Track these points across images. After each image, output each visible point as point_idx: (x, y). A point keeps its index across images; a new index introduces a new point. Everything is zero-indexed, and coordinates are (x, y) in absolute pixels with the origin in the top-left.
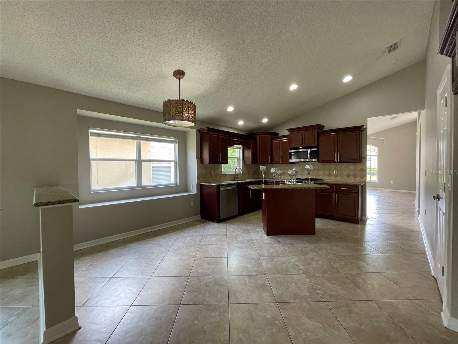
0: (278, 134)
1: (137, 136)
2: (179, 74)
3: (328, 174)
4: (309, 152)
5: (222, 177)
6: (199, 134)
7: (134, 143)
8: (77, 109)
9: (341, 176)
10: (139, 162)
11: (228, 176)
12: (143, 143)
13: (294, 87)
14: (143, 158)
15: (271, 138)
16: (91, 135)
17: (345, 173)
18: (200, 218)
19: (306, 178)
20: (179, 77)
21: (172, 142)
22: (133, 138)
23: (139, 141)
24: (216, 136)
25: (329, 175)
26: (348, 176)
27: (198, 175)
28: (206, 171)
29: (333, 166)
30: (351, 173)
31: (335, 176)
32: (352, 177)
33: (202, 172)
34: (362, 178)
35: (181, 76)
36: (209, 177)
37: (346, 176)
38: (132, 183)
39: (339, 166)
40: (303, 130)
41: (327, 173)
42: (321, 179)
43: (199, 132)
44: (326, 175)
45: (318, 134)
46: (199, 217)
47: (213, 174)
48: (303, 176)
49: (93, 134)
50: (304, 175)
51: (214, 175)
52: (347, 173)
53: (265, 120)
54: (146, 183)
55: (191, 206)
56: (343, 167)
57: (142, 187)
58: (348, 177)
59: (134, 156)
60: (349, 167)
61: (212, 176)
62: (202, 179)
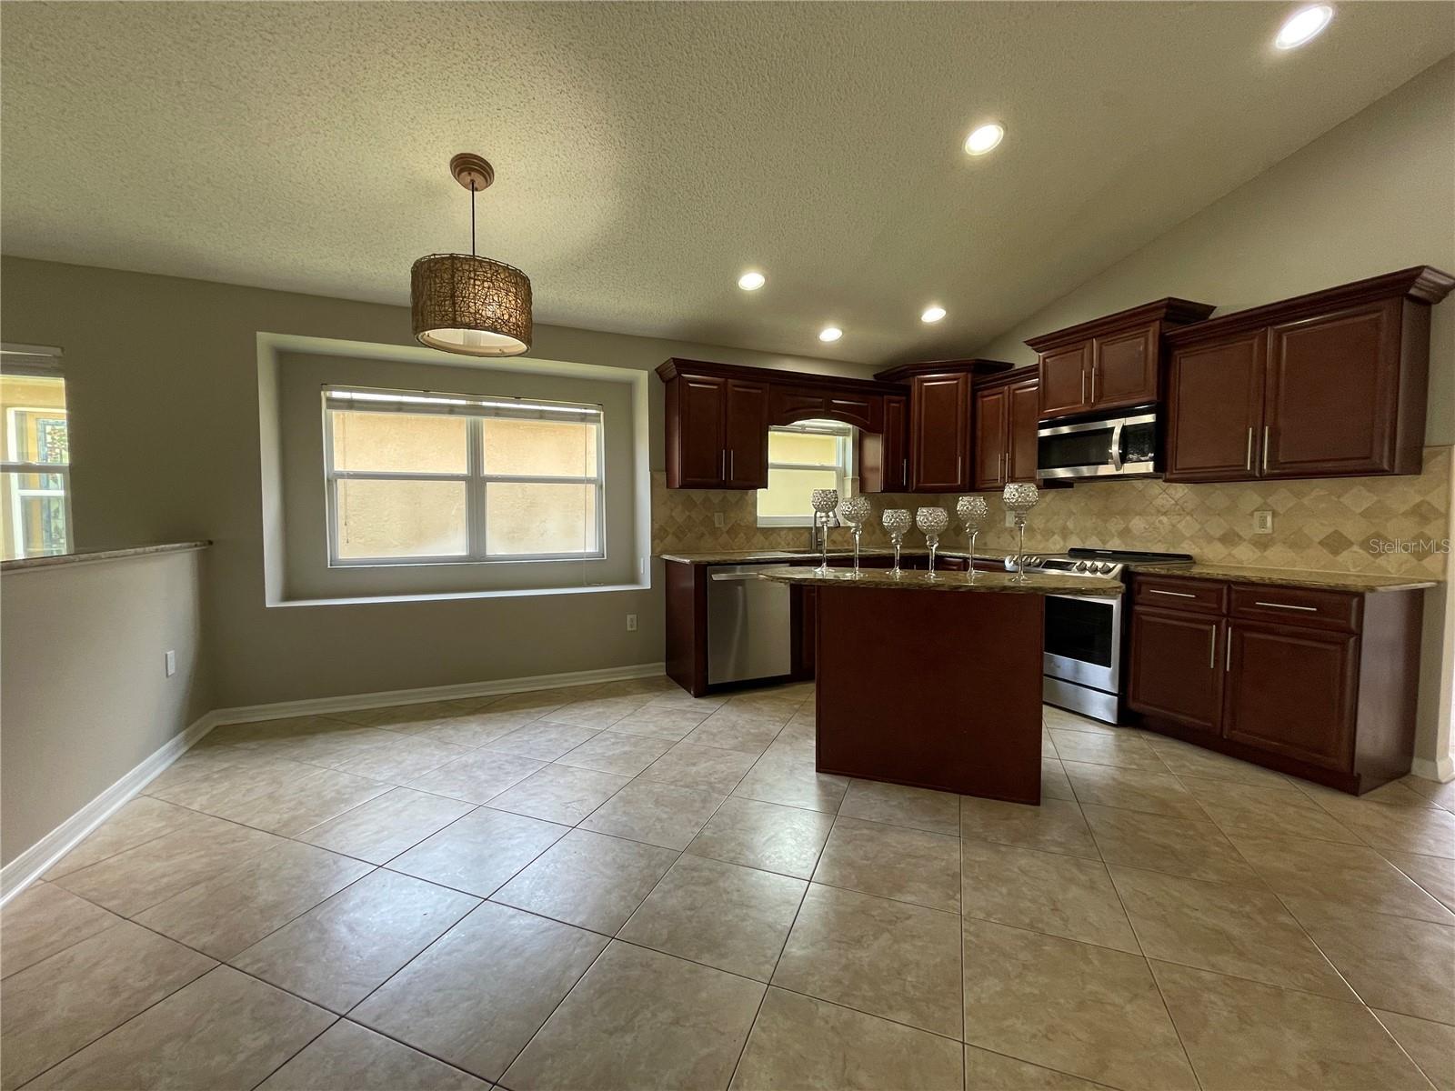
0: (1009, 366)
1: (469, 403)
2: (472, 169)
3: (1224, 535)
4: (1117, 432)
5: (760, 538)
6: (664, 385)
7: (465, 420)
8: (258, 333)
9: (1297, 543)
10: (476, 483)
11: (782, 533)
12: (487, 423)
13: (984, 139)
14: (488, 470)
15: (973, 385)
16: (329, 407)
17: (1317, 529)
18: (665, 673)
19: (1114, 552)
20: (473, 182)
21: (584, 418)
22: (452, 410)
23: (473, 418)
24: (715, 387)
25: (1229, 538)
26: (1336, 543)
27: (657, 526)
28: (687, 513)
29: (1249, 496)
30: (1352, 529)
31: (1262, 543)
32: (1355, 548)
33: (672, 517)
34: (1420, 556)
35: (479, 179)
36: (703, 535)
37: (1321, 543)
38: (455, 545)
39: (1284, 494)
40: (1094, 337)
41: (1217, 527)
42: (1188, 557)
43: (664, 381)
44: (1210, 539)
45: (1167, 351)
46: (659, 669)
47: (717, 525)
48: (1104, 542)
49: (335, 404)
50: (1113, 536)
51: (724, 530)
52: (1331, 530)
53: (934, 315)
54: (496, 547)
55: (629, 629)
56: (1306, 501)
57: (483, 558)
58: (1336, 552)
59: (463, 469)
60: (1339, 497)
61: (714, 532)
62: (670, 539)
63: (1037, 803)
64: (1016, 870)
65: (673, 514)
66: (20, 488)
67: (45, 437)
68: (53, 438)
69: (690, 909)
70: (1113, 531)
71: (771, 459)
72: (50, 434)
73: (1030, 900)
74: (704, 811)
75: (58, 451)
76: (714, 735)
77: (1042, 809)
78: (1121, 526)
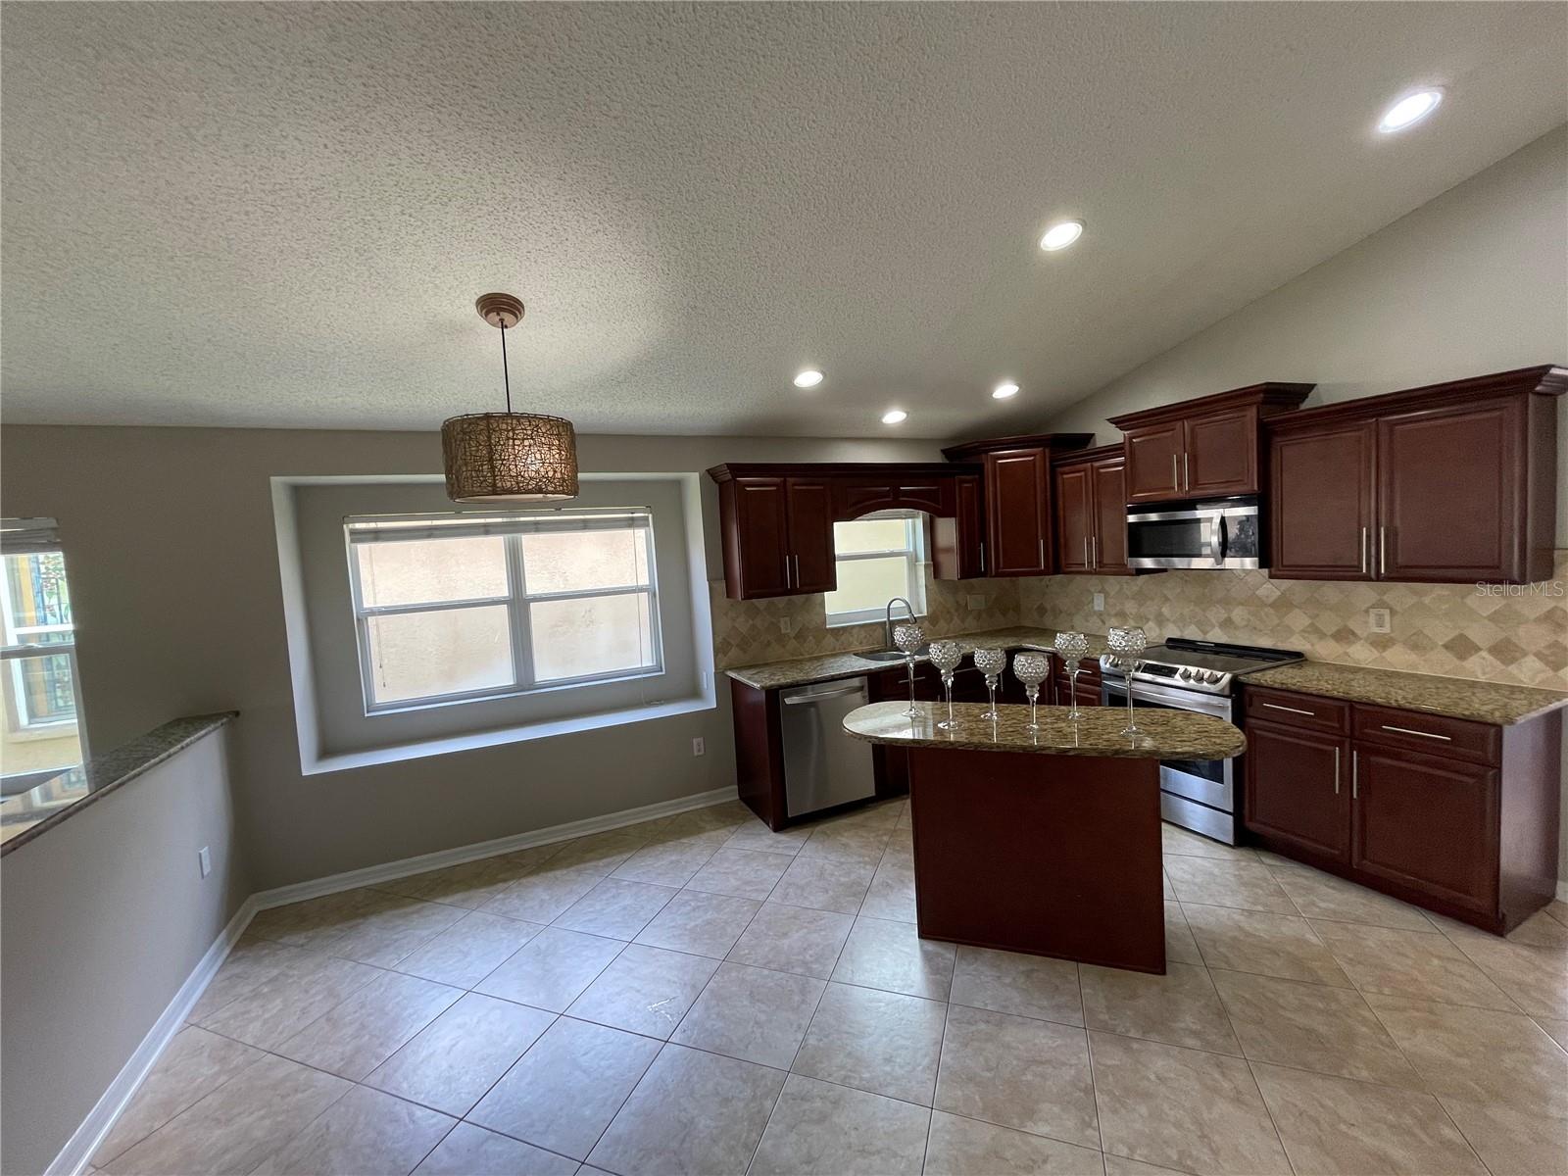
0: (1089, 438)
1: (505, 520)
2: (500, 307)
3: (1339, 632)
4: (1216, 522)
5: (829, 640)
6: (716, 487)
7: (498, 542)
8: (272, 478)
9: (1416, 645)
10: (519, 605)
11: (854, 632)
12: (528, 540)
13: (1061, 236)
14: (532, 588)
15: (1051, 462)
16: (352, 541)
17: (1441, 632)
18: (737, 797)
19: (1217, 645)
20: (502, 320)
21: (631, 523)
22: (487, 530)
23: (510, 536)
24: (774, 489)
25: (1344, 635)
26: (1462, 647)
27: (719, 639)
28: (751, 622)
29: (1364, 593)
30: (1476, 633)
31: (1382, 643)
32: (1484, 654)
33: (734, 627)
34: (1556, 665)
35: (508, 317)
36: (769, 644)
37: (1446, 646)
38: (501, 675)
39: (1400, 593)
40: (1186, 418)
41: (1330, 622)
42: (1297, 657)
43: (716, 482)
44: (1322, 636)
45: (1267, 436)
46: (730, 794)
47: (783, 631)
48: (1205, 633)
49: (360, 536)
50: (1214, 627)
51: (792, 635)
52: (1457, 633)
53: (1006, 391)
54: (546, 671)
55: (696, 754)
56: (1427, 600)
57: (533, 686)
58: (1462, 657)
59: (504, 592)
60: (1463, 598)
61: (781, 639)
62: (734, 652)
63: (1163, 973)
64: (1153, 1077)
65: (737, 625)
66: (16, 627)
67: (39, 569)
68: (47, 568)
69: (808, 1163)
70: (1214, 621)
71: (838, 551)
72: (43, 563)
73: (1174, 1125)
74: (804, 1006)
75: (53, 581)
76: (803, 889)
77: (1169, 978)
78: (1223, 615)
